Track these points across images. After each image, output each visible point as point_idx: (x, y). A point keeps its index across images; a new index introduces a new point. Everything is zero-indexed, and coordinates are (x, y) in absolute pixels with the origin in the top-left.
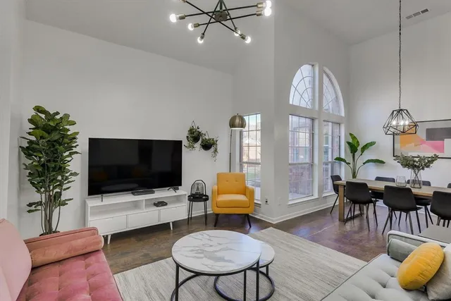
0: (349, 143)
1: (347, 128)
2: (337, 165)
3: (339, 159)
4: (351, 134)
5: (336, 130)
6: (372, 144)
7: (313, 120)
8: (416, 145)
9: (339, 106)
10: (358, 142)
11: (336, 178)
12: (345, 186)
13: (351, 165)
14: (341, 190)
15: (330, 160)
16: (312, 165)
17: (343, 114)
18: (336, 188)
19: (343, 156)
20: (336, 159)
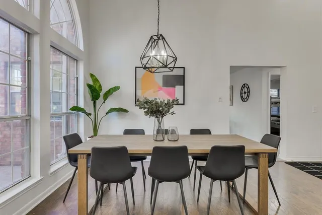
0: (90, 86)
1: (87, 66)
2: (73, 118)
3: (77, 109)
4: (92, 75)
5: (73, 69)
6: (116, 89)
7: (29, 34)
8: (154, 92)
9: (76, 36)
10: (100, 86)
11: (73, 140)
12: (89, 155)
13: (92, 117)
14: (82, 161)
15: (64, 110)
16: (27, 120)
17: (81, 47)
18: (73, 159)
19: (81, 105)
20: (71, 109)
